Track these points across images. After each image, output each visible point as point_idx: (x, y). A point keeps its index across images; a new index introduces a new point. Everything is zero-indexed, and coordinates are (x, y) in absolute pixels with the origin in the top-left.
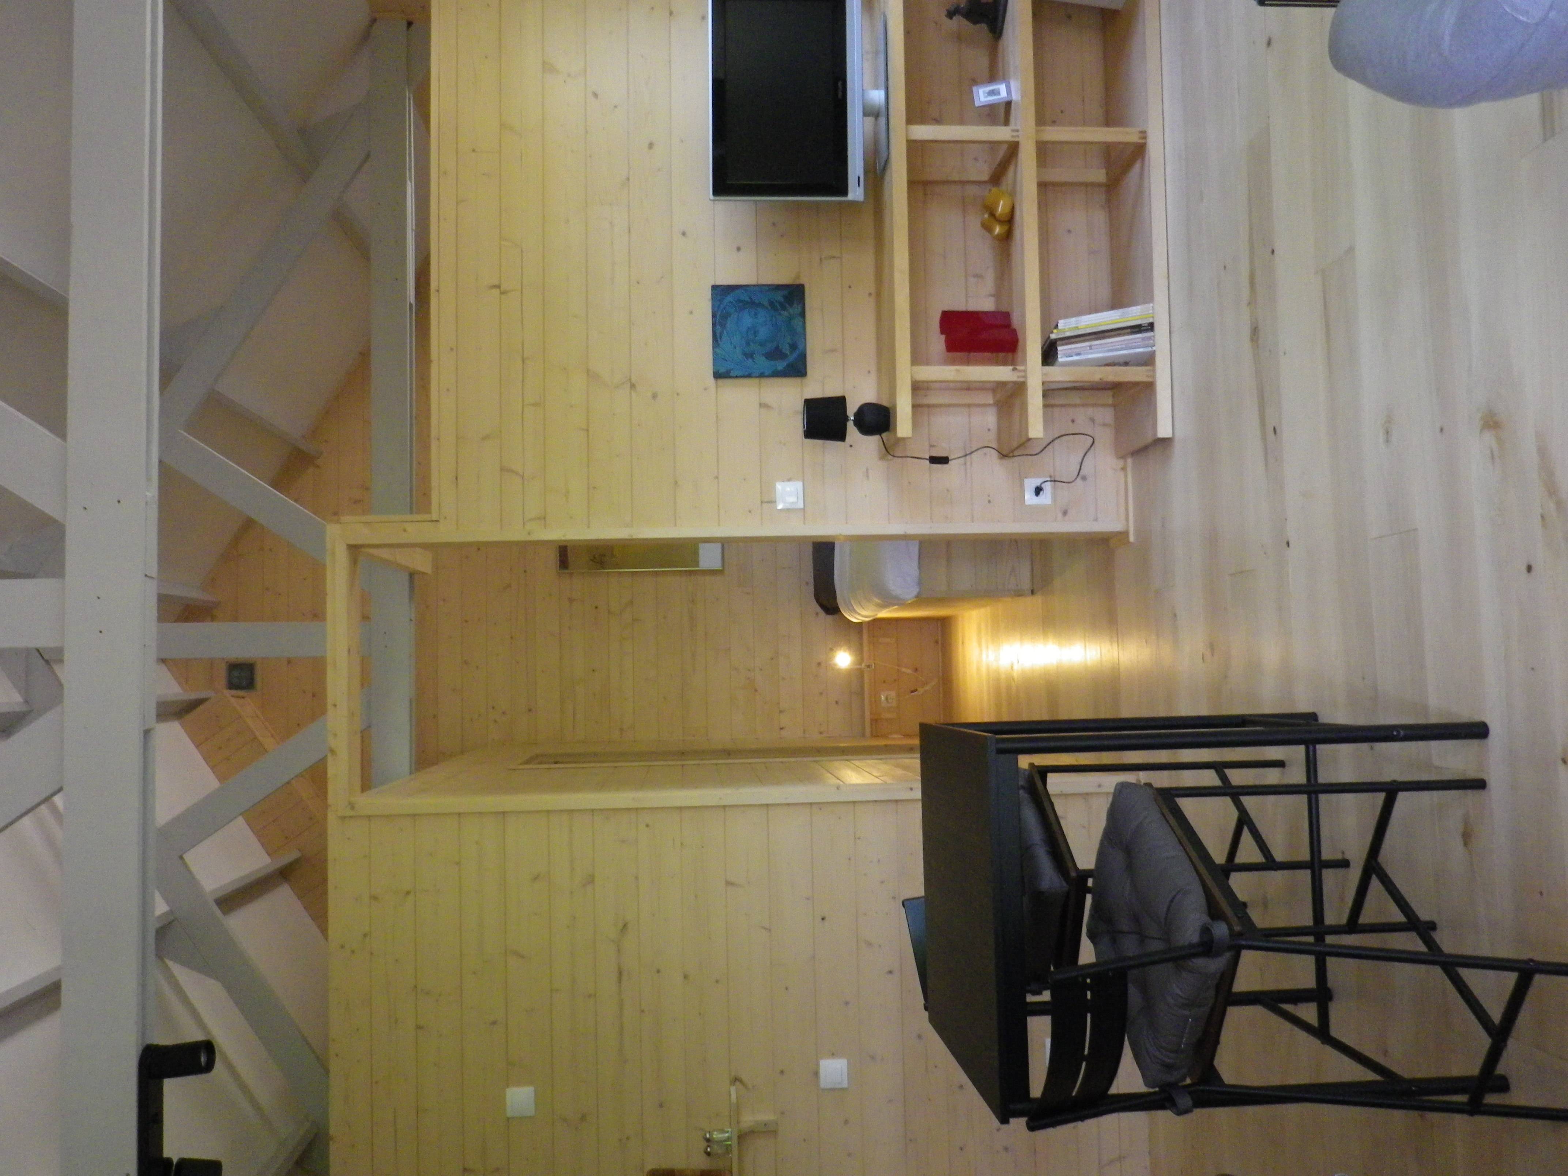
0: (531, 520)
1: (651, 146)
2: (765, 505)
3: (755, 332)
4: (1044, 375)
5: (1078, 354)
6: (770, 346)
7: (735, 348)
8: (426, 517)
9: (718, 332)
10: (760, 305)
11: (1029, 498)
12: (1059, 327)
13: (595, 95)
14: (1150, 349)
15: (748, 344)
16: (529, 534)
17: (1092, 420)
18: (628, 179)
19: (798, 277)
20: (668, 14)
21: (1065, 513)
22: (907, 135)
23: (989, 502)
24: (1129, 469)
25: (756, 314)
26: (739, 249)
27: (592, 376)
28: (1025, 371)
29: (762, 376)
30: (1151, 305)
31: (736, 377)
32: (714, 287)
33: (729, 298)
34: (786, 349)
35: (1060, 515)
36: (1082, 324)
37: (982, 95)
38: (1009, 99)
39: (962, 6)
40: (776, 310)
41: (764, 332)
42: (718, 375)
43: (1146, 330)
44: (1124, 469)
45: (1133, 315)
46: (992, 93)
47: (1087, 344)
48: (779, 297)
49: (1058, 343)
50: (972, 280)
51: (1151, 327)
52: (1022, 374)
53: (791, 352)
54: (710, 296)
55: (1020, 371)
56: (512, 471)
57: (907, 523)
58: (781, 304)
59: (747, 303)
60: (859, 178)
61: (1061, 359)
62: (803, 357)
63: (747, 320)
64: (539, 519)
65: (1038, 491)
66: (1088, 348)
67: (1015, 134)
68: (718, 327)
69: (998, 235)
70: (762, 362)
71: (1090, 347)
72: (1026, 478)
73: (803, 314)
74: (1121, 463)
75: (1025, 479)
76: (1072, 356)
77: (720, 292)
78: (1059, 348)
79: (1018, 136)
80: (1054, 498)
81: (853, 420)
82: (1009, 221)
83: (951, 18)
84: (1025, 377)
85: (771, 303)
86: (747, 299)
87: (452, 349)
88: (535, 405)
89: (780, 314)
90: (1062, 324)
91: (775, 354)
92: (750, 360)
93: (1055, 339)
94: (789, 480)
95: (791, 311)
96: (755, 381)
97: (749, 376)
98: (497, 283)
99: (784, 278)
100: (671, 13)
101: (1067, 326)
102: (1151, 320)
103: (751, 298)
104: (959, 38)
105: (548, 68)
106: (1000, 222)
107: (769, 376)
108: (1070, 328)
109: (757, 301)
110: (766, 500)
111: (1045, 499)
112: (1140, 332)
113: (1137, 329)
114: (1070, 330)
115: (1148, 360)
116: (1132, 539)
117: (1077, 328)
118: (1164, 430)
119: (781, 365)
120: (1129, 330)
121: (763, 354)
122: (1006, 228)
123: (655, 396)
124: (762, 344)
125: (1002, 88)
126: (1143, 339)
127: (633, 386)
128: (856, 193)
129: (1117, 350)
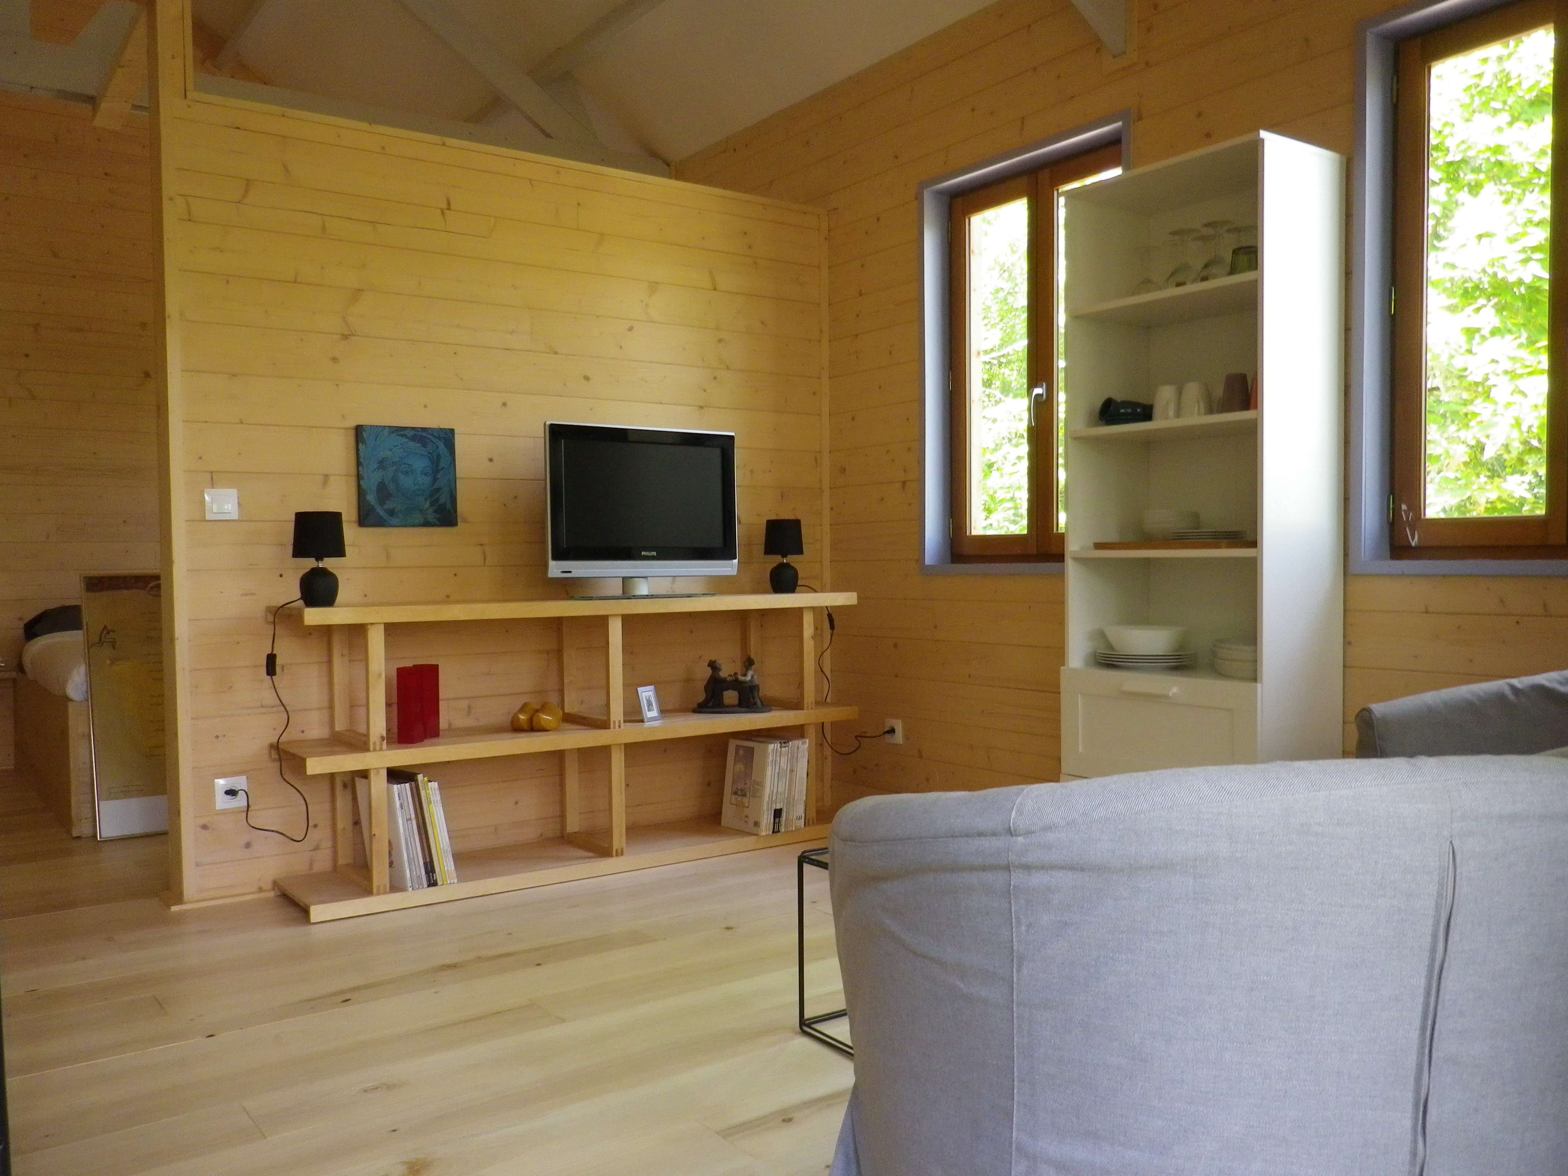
0: (188, 204)
1: (587, 378)
2: (208, 476)
3: (407, 472)
4: (377, 770)
5: (402, 806)
6: (391, 487)
7: (390, 450)
8: (190, 86)
9: (406, 432)
10: (435, 480)
11: (221, 783)
12: (429, 783)
13: (631, 329)
14: (409, 884)
15: (394, 463)
16: (171, 199)
17: (317, 848)
18: (556, 353)
19: (465, 521)
20: (701, 404)
21: (205, 827)
22: (612, 615)
23: (217, 737)
24: (263, 895)
25: (426, 474)
26: (491, 460)
27: (356, 294)
28: (381, 749)
29: (359, 477)
30: (456, 881)
31: (357, 450)
32: (452, 431)
33: (441, 446)
34: (389, 505)
35: (203, 821)
36: (434, 808)
37: (646, 693)
38: (645, 720)
39: (720, 674)
40: (431, 496)
41: (406, 482)
42: (359, 430)
43: (429, 880)
44: (260, 890)
45: (445, 865)
46: (650, 704)
47: (413, 816)
48: (444, 499)
49: (413, 783)
50: (464, 704)
51: (432, 883)
52: (378, 747)
53: (385, 510)
54: (442, 427)
55: (381, 744)
56: (247, 191)
57: (190, 641)
58: (437, 500)
59: (438, 465)
60: (570, 572)
61: (396, 787)
62: (380, 523)
63: (420, 464)
64: (189, 213)
65: (231, 793)
66: (408, 817)
67: (617, 724)
68: (412, 433)
69: (518, 718)
70: (373, 479)
71: (410, 819)
72: (247, 778)
73: (426, 524)
74: (269, 886)
75: (245, 777)
76: (399, 799)
77: (447, 437)
78: (407, 785)
79: (614, 728)
80: (224, 812)
81: (318, 566)
82: (533, 727)
83: (709, 665)
84: (375, 750)
85: (438, 490)
86: (442, 465)
87: (383, 148)
88: (324, 228)
89: (426, 500)
90: (434, 785)
91: (383, 491)
92: (376, 466)
93: (417, 780)
94: (239, 504)
95: (430, 511)
96: (353, 471)
97: (359, 464)
98: (453, 207)
99: (463, 506)
100: (701, 407)
101: (431, 790)
102: (439, 883)
103: (443, 469)
104: (689, 680)
105: (654, 287)
106: (531, 720)
107: (359, 486)
108: (429, 795)
109: (439, 476)
110: (214, 477)
111: (222, 802)
112: (427, 872)
113: (430, 868)
114: (427, 795)
115: (396, 886)
116: (174, 909)
117: (429, 802)
118: (318, 912)
119: (371, 498)
120: (428, 860)
121: (383, 479)
122: (525, 726)
123: (335, 360)
124: (394, 479)
125: (654, 713)
126: (419, 877)
127: (345, 337)
128: (556, 569)
129: (407, 850)
